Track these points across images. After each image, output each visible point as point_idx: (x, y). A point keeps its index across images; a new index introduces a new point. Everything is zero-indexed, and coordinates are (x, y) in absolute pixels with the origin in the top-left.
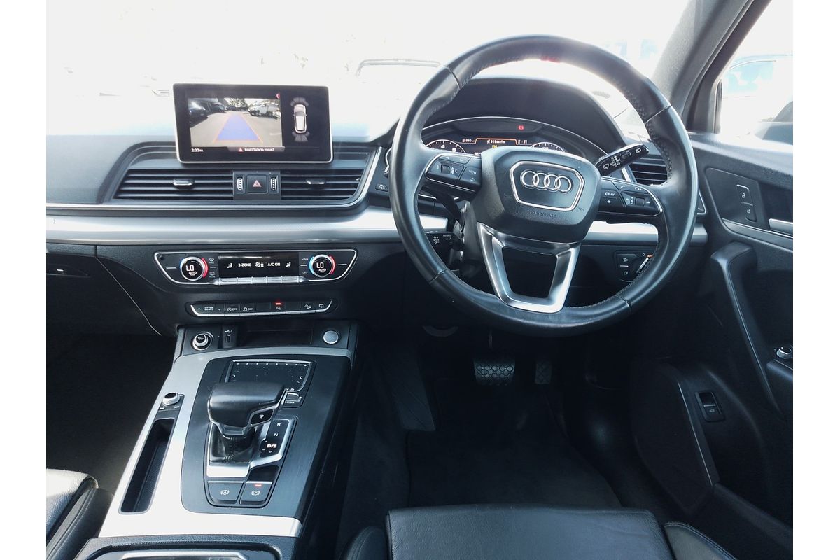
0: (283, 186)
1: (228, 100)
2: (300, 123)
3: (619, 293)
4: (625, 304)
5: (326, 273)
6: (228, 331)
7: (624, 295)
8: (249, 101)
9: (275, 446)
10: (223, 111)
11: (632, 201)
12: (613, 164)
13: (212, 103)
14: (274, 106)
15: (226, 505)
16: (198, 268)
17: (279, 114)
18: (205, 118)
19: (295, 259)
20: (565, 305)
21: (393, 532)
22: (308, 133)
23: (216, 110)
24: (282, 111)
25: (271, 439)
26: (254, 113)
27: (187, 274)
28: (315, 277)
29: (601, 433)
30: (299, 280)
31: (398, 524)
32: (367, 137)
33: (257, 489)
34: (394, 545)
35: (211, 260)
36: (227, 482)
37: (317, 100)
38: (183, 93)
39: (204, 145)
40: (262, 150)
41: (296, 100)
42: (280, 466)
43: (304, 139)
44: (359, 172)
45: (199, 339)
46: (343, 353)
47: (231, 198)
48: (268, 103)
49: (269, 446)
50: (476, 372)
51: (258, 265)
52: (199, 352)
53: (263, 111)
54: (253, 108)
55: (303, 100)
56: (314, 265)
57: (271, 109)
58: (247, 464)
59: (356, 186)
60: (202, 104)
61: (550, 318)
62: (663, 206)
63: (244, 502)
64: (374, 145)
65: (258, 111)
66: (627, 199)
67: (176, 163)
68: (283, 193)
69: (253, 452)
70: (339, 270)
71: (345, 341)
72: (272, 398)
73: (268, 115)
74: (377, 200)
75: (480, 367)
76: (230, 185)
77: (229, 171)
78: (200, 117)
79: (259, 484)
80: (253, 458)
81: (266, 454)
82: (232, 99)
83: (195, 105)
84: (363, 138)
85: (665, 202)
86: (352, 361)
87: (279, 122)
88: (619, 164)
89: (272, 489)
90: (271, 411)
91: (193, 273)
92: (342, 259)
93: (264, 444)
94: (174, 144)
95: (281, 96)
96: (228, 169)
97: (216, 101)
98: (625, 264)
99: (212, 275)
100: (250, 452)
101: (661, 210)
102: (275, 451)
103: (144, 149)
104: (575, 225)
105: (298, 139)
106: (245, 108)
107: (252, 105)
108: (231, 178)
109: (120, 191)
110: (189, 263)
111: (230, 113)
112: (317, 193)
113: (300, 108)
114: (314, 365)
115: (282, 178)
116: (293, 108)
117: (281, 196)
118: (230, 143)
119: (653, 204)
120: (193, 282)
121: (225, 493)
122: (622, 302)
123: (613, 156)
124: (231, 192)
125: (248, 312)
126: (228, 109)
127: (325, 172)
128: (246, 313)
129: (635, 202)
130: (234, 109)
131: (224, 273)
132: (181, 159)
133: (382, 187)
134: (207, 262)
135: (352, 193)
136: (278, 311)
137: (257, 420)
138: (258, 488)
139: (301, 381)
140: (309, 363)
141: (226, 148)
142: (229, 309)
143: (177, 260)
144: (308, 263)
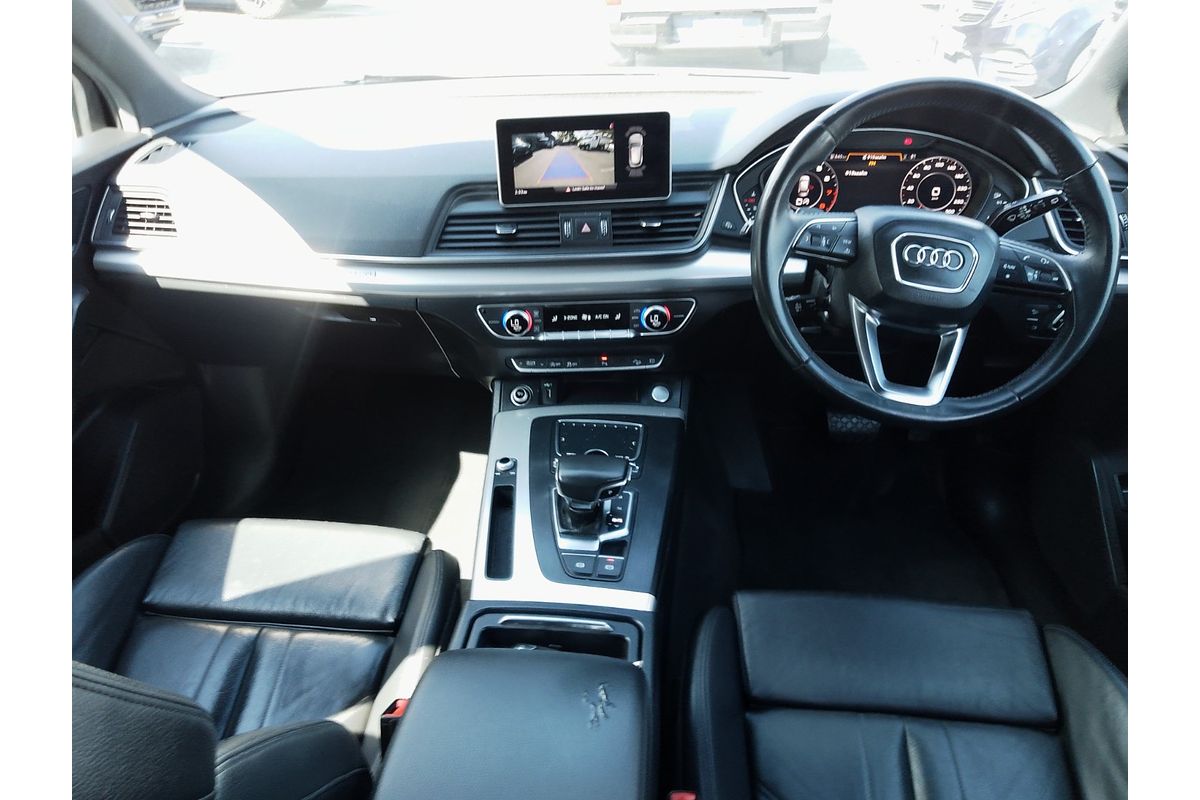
0: (614, 228)
1: (556, 134)
2: (636, 157)
3: (1008, 384)
4: (1014, 398)
5: (661, 326)
6: (548, 385)
7: (1015, 385)
8: (578, 134)
9: (620, 520)
10: (550, 147)
11: (1036, 276)
12: (1021, 215)
13: (538, 139)
14: (606, 139)
15: (581, 577)
16: (523, 322)
17: (612, 147)
18: (530, 155)
19: (626, 310)
20: (945, 396)
21: (742, 613)
22: (644, 167)
23: (542, 146)
24: (615, 143)
25: (614, 513)
26: (585, 147)
27: (511, 329)
28: (647, 331)
29: (992, 508)
30: (628, 334)
31: (746, 605)
32: (711, 164)
33: (609, 563)
34: (743, 626)
35: (536, 313)
36: (580, 555)
37: (656, 126)
38: (507, 129)
39: (528, 186)
40: (592, 189)
41: (632, 129)
42: (628, 541)
43: (639, 173)
44: (702, 207)
45: (519, 394)
46: (676, 413)
47: (558, 246)
48: (600, 134)
49: (614, 520)
50: (830, 424)
51: (584, 317)
52: (518, 408)
53: (594, 144)
54: (583, 142)
55: (640, 129)
56: (648, 317)
57: (602, 141)
58: (596, 538)
59: (697, 224)
60: (527, 140)
61: (927, 411)
62: (1073, 284)
63: (600, 576)
64: (721, 173)
65: (589, 145)
66: (1030, 274)
67: (497, 205)
68: (615, 237)
69: (601, 526)
70: (675, 322)
71: (677, 397)
72: (618, 474)
73: (600, 148)
74: (723, 240)
75: (835, 418)
76: (557, 230)
77: (555, 214)
78: (524, 155)
79: (611, 558)
80: (601, 531)
81: (612, 528)
82: (560, 133)
83: (519, 142)
84: (707, 164)
85: (1075, 280)
86: (686, 422)
87: (611, 156)
88: (1029, 216)
89: (624, 565)
90: (619, 487)
91: (517, 327)
92: (678, 309)
93: (609, 519)
94: (496, 183)
95: (614, 127)
96: (554, 211)
97: (542, 136)
98: (1035, 316)
99: (537, 329)
100: (597, 526)
101: (1070, 289)
102: (621, 526)
103: (465, 190)
104: (964, 309)
105: (632, 174)
106: (574, 142)
107: (581, 139)
108: (557, 221)
109: (441, 241)
110: (513, 318)
111: (557, 148)
112: (652, 237)
113: (637, 139)
114: (645, 427)
115: (613, 220)
116: (628, 139)
117: (612, 241)
118: (556, 183)
119: (1061, 281)
120: (517, 337)
121: (580, 565)
122: (1010, 395)
123: (1023, 205)
124: (558, 238)
125: (572, 367)
126: (555, 145)
127: (662, 211)
128: (571, 368)
129: (1039, 278)
130: (560, 143)
131: (549, 327)
132: (503, 201)
133: (728, 225)
134: (532, 315)
135: (693, 233)
136: (605, 366)
137: (605, 495)
138: (611, 563)
139: (635, 447)
140: (641, 426)
141: (552, 189)
142: (553, 364)
143: (500, 313)
144: (639, 315)
